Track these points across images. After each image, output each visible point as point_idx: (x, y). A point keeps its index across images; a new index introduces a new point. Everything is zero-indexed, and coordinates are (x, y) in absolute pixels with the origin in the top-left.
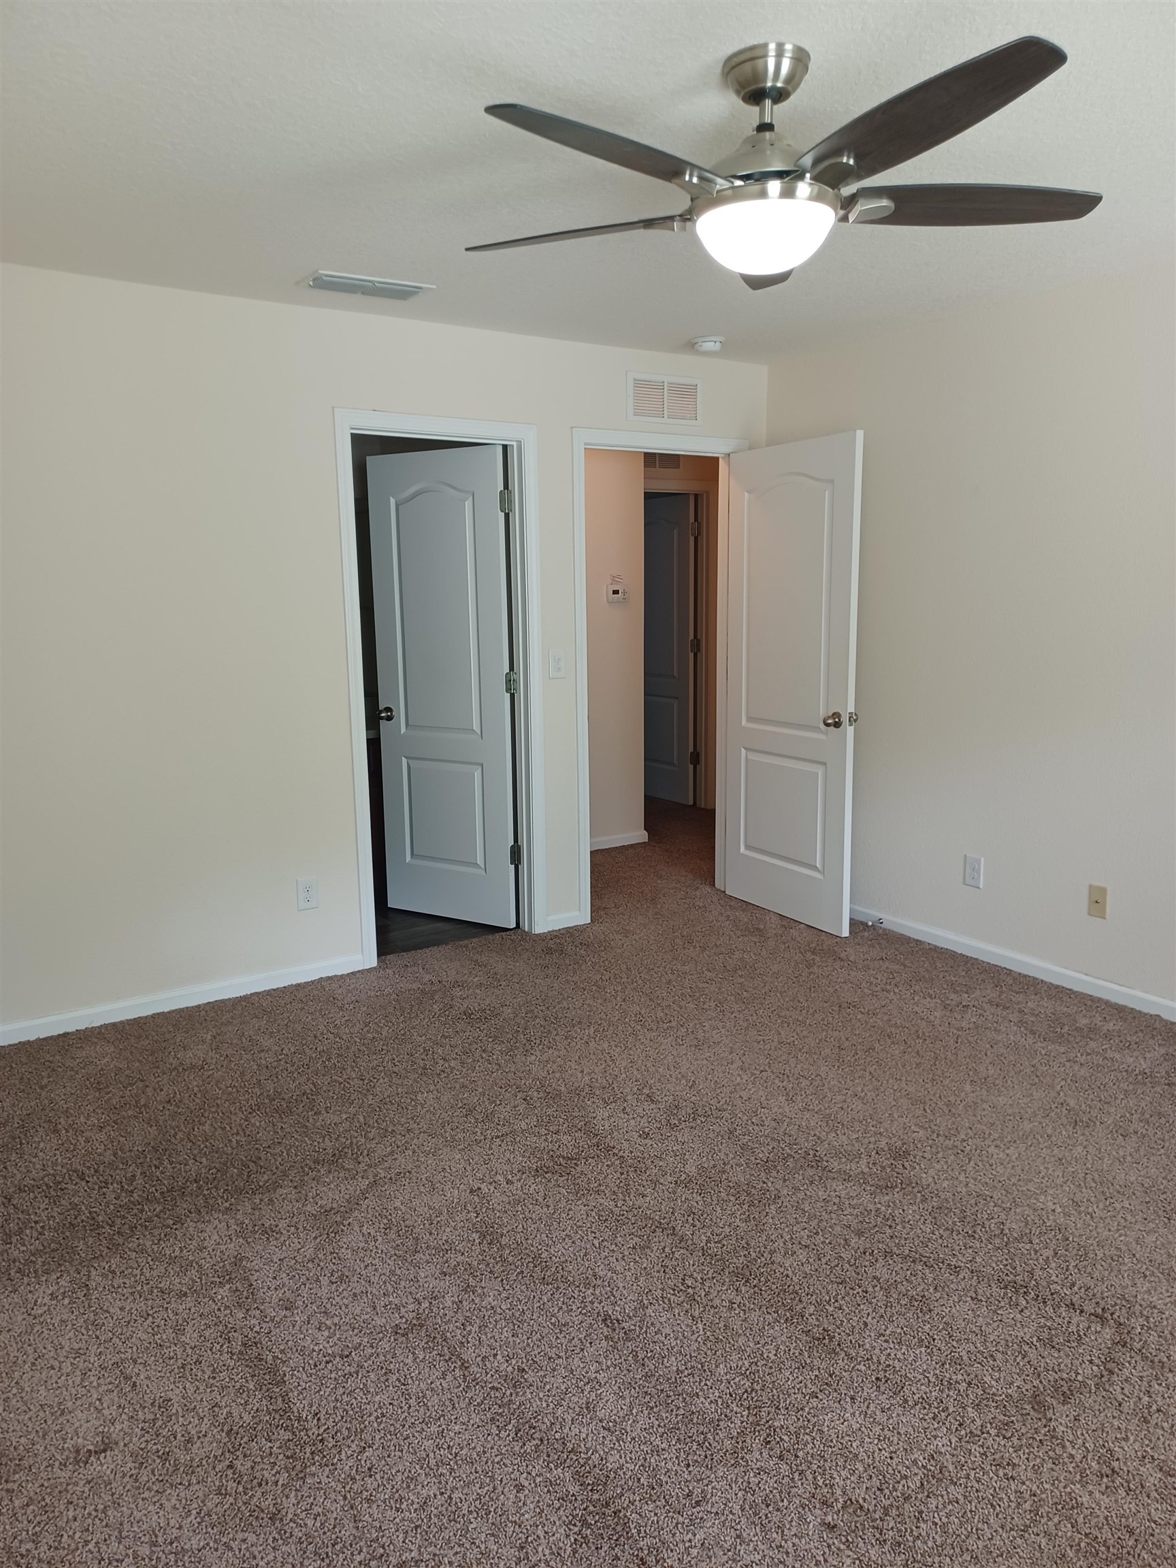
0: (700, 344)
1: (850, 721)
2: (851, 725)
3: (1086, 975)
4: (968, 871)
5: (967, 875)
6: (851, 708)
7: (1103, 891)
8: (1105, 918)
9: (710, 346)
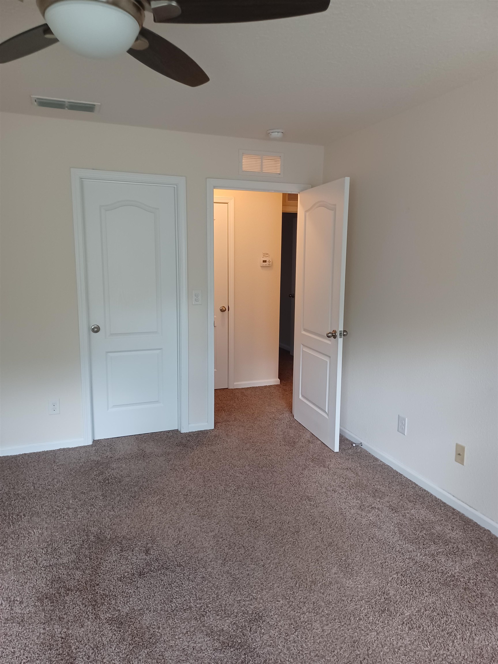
0: (271, 134)
1: (340, 335)
2: (341, 337)
3: (453, 496)
4: (400, 424)
5: (399, 426)
6: (341, 328)
7: (463, 448)
8: (463, 465)
9: (275, 135)
